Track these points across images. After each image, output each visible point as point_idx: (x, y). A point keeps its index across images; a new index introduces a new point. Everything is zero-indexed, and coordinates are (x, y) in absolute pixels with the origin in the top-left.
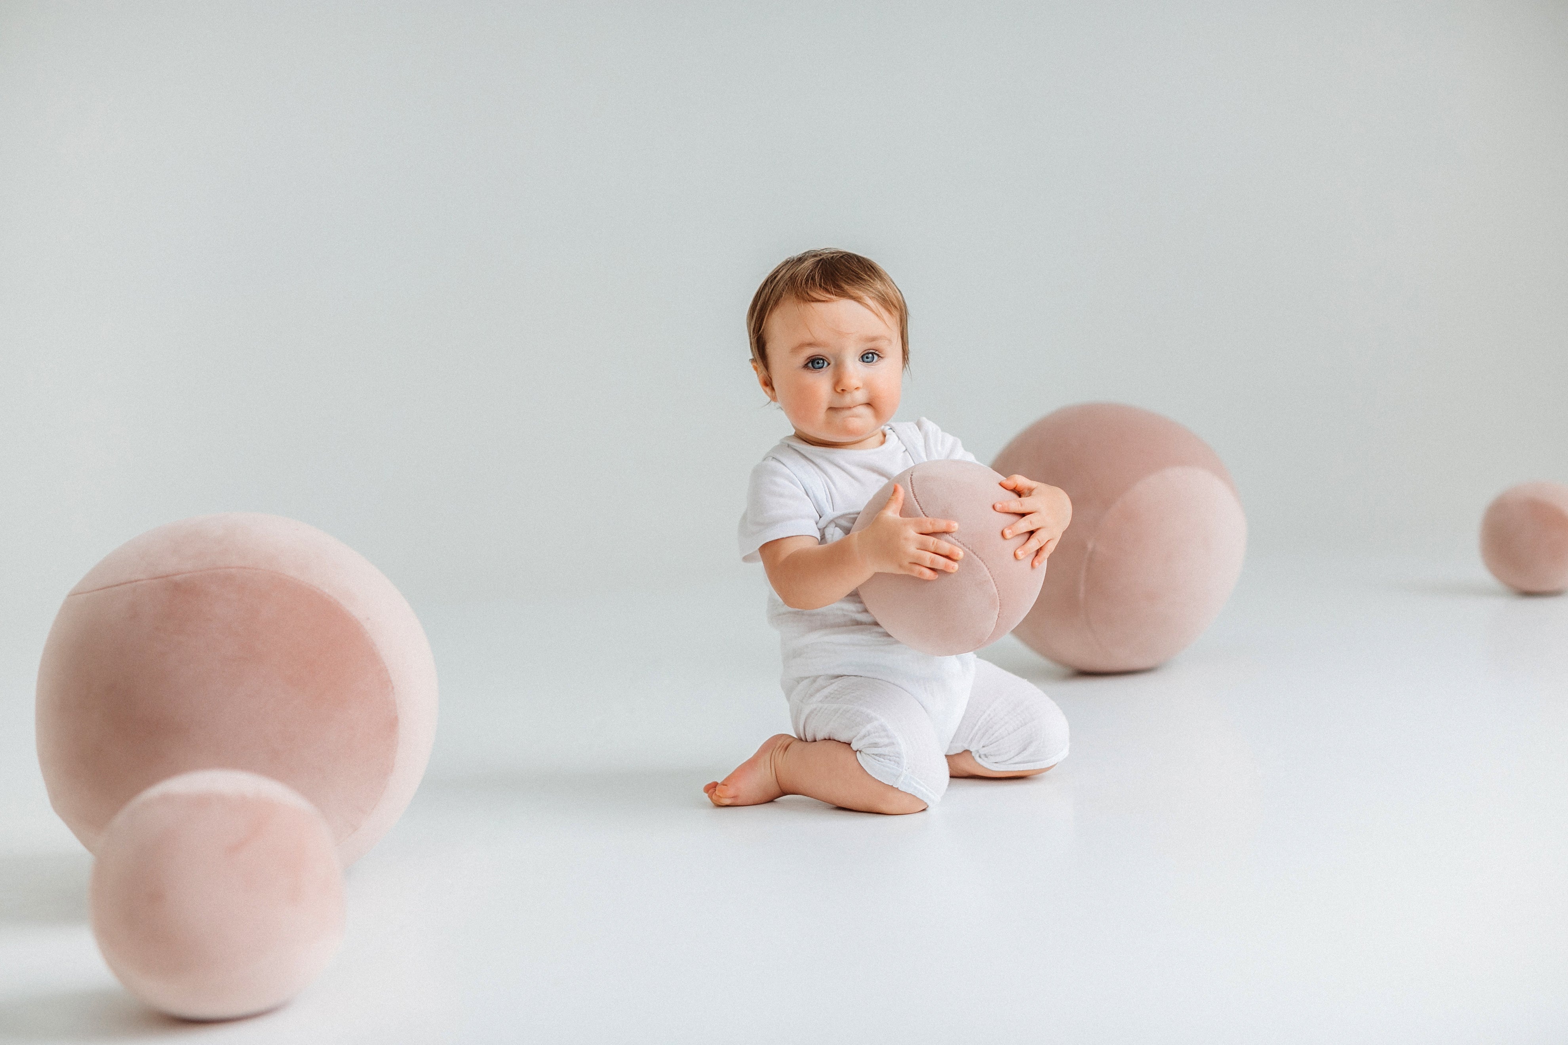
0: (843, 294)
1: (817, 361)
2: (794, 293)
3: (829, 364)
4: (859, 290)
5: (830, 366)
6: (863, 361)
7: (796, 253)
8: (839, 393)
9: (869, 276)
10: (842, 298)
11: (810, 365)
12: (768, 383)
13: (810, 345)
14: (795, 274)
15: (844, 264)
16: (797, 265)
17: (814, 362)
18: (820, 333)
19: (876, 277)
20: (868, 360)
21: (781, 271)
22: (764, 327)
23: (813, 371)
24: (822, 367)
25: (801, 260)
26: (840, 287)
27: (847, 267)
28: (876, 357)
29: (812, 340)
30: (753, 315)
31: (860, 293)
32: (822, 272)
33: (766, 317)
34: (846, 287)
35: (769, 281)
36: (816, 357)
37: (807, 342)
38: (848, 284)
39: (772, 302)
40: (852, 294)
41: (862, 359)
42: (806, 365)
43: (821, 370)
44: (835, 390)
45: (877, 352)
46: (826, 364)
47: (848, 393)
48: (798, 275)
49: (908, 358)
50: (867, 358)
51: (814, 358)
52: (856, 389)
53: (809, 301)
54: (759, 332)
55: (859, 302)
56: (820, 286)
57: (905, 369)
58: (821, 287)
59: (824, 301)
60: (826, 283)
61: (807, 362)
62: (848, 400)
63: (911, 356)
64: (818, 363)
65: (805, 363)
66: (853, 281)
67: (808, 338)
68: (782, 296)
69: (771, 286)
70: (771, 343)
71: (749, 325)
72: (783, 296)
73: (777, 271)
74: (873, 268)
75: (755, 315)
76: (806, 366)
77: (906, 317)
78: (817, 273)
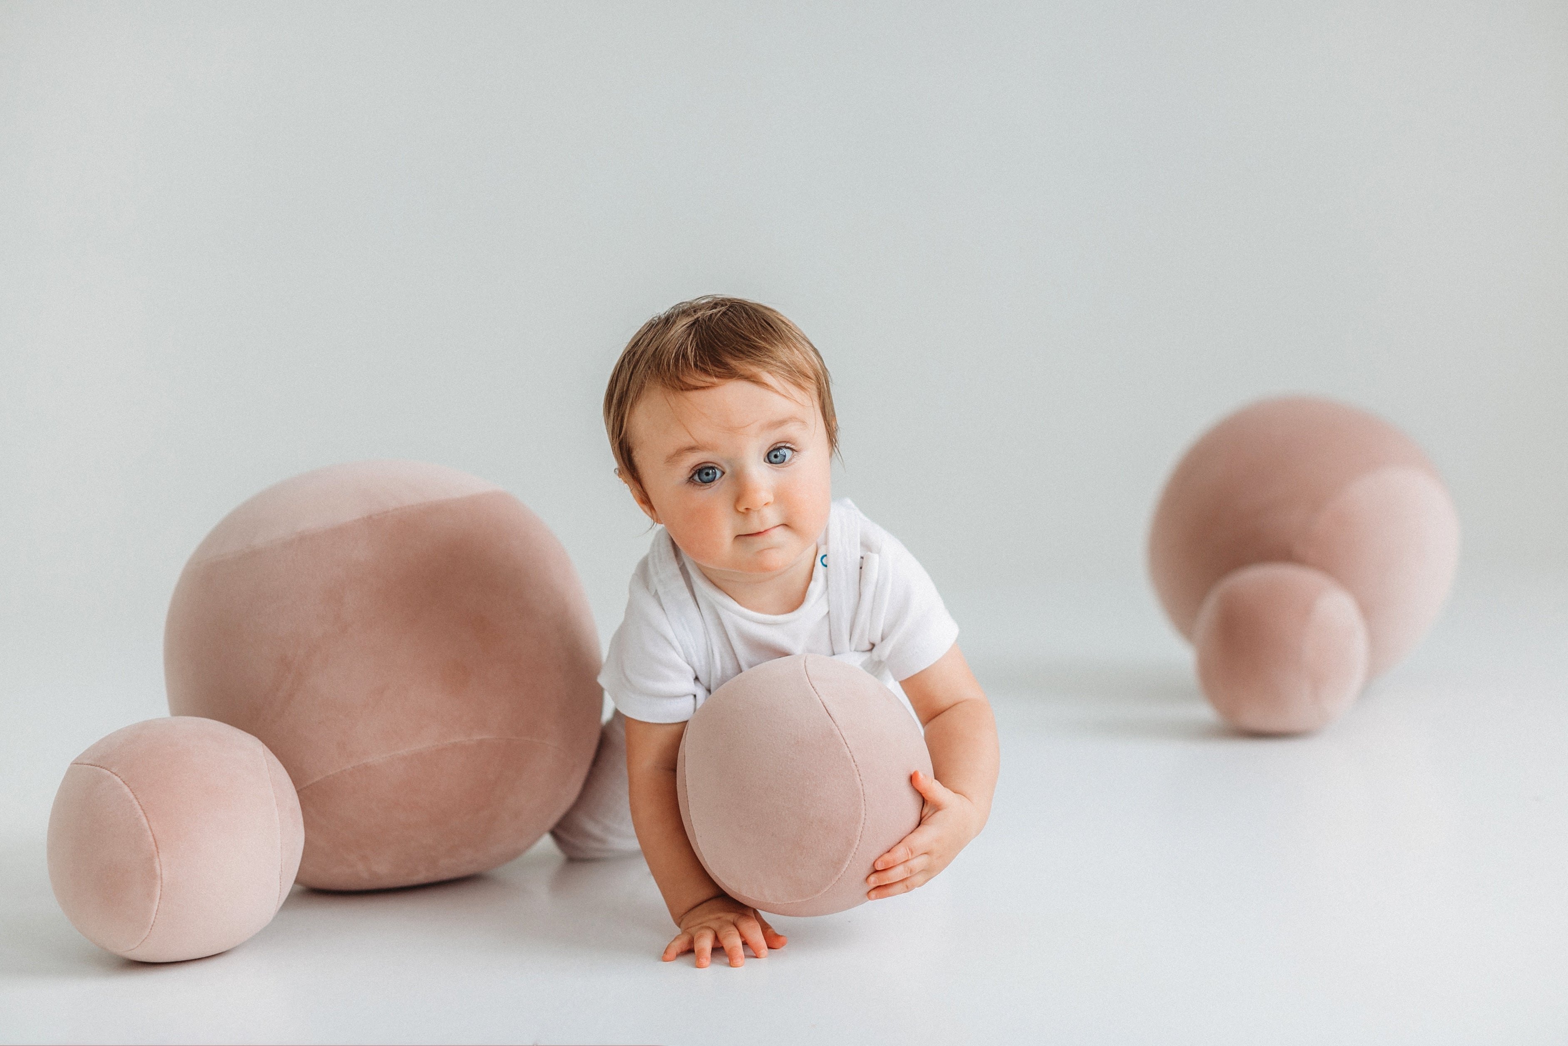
0: (731, 374)
1: (707, 471)
2: (660, 380)
3: (723, 473)
4: (752, 364)
5: (725, 475)
6: (771, 462)
7: (662, 309)
8: (743, 513)
9: (764, 340)
10: (729, 380)
11: (696, 477)
12: (645, 500)
13: (692, 449)
14: (660, 351)
15: (727, 327)
16: (662, 334)
17: (702, 473)
18: (703, 432)
19: (776, 340)
20: (778, 460)
21: (641, 344)
22: (627, 426)
23: (702, 487)
24: (713, 480)
25: (667, 321)
26: (725, 365)
27: (731, 330)
28: (788, 453)
29: (693, 443)
30: (609, 412)
31: (754, 369)
32: (697, 345)
33: (627, 412)
34: (733, 363)
35: (626, 360)
36: (703, 465)
37: (687, 446)
38: (735, 357)
39: (632, 394)
40: (742, 373)
41: (769, 459)
42: (690, 478)
43: (712, 484)
44: (738, 511)
45: (788, 445)
46: (718, 474)
47: (754, 511)
48: (664, 352)
49: (836, 440)
50: (776, 456)
51: (700, 467)
52: (765, 504)
53: (682, 390)
54: (619, 436)
55: (754, 382)
56: (696, 365)
57: (834, 455)
58: (697, 368)
59: (703, 388)
60: (703, 362)
61: (691, 474)
62: (755, 525)
63: (841, 436)
64: (708, 474)
65: (689, 476)
66: (743, 353)
67: (686, 440)
68: (644, 386)
69: (629, 369)
70: (638, 450)
71: (607, 424)
72: (646, 384)
73: (636, 344)
74: (769, 325)
75: (612, 410)
76: (691, 480)
77: (828, 386)
78: (689, 347)
